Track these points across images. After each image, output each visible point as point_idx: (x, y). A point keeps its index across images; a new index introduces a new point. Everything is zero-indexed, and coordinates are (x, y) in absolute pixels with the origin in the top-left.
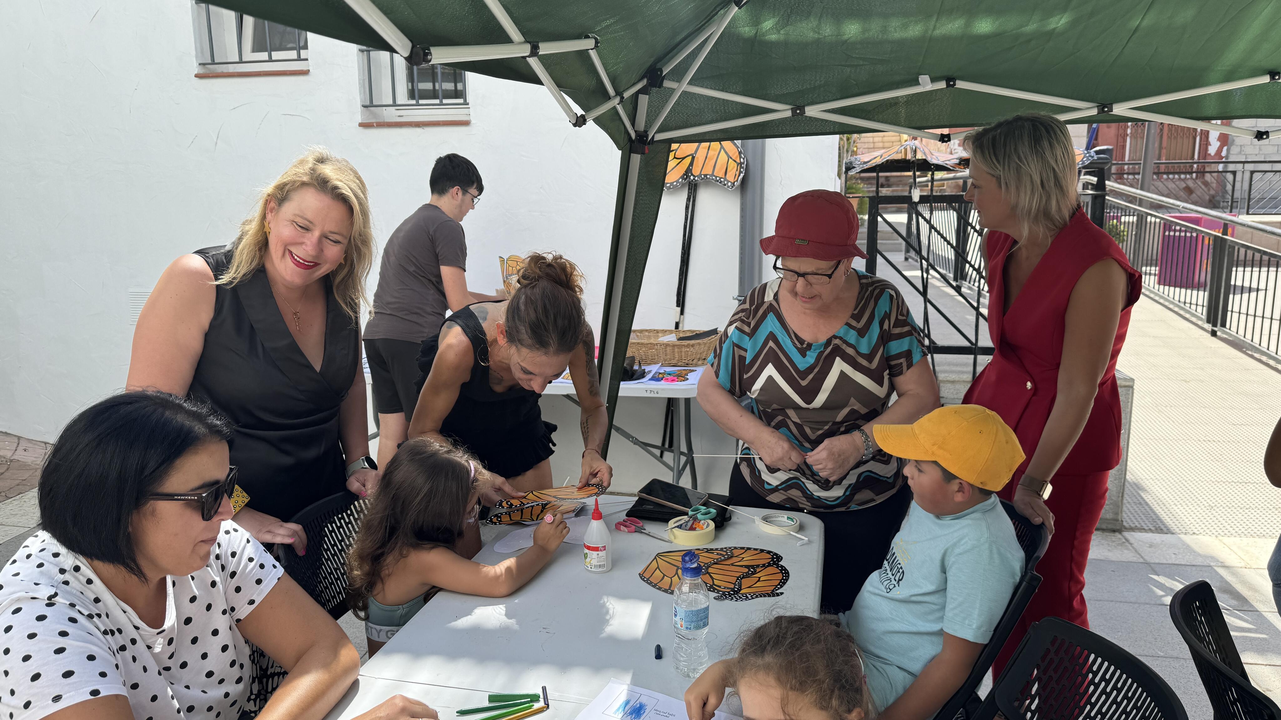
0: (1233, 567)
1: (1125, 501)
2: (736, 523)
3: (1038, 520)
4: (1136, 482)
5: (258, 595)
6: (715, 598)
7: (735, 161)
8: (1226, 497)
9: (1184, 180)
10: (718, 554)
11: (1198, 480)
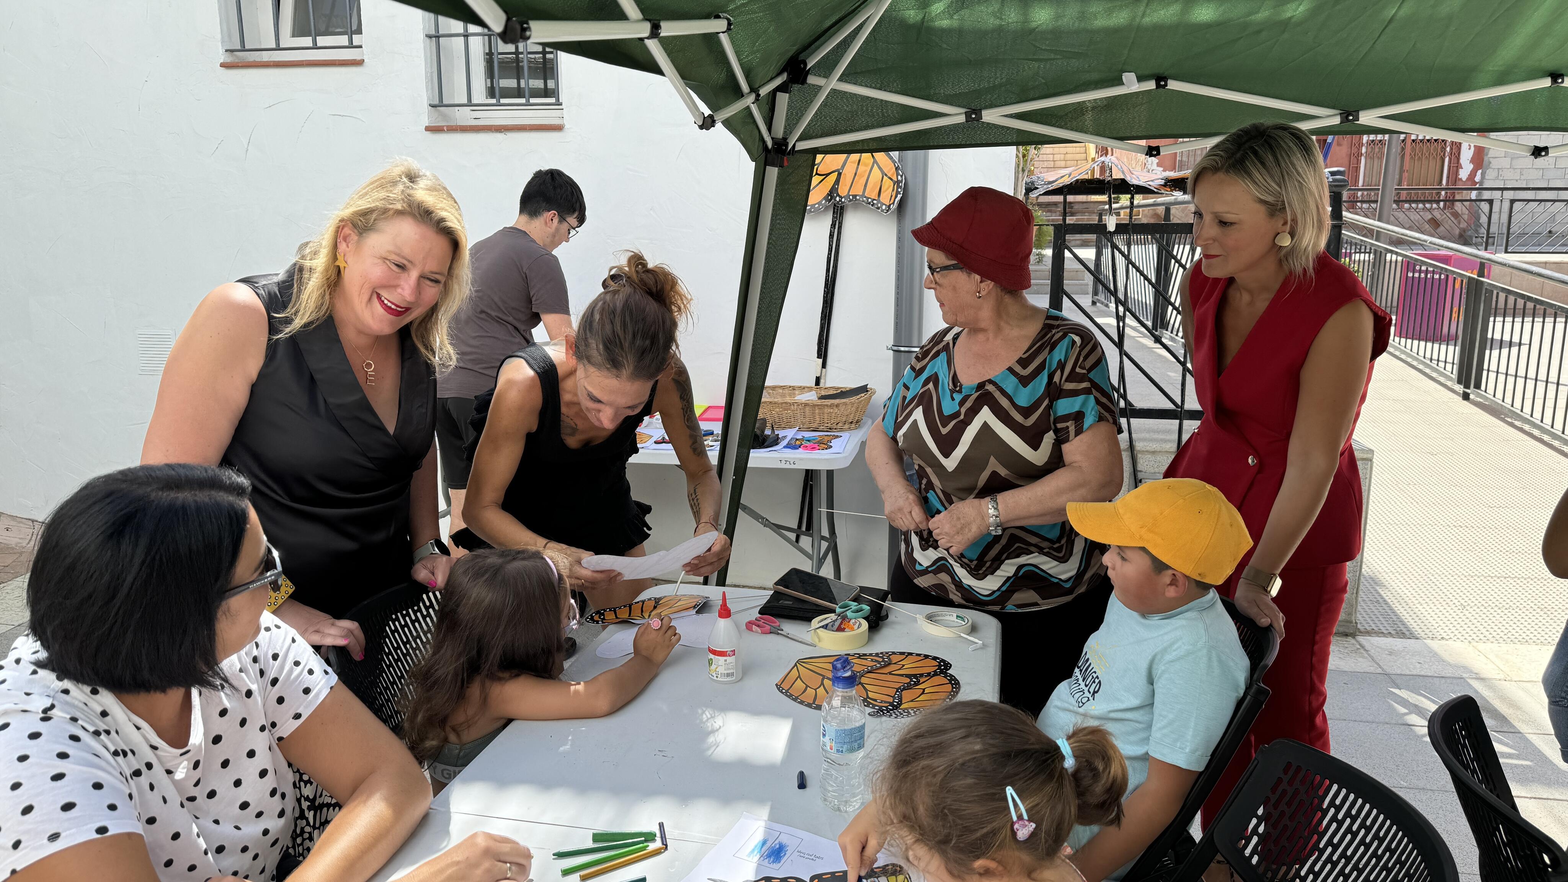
0: (1490, 679)
1: (1360, 599)
2: (893, 623)
3: (1264, 622)
4: (1373, 576)
5: (306, 707)
6: (869, 714)
7: (891, 179)
8: (1482, 595)
9: (1429, 210)
10: (872, 660)
11: (1447, 574)
